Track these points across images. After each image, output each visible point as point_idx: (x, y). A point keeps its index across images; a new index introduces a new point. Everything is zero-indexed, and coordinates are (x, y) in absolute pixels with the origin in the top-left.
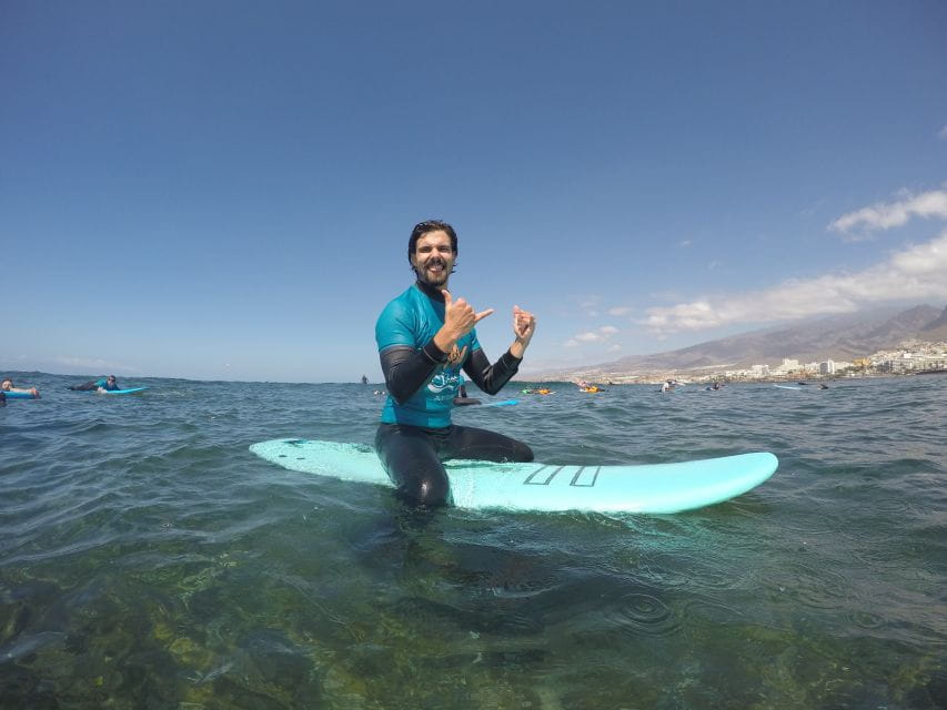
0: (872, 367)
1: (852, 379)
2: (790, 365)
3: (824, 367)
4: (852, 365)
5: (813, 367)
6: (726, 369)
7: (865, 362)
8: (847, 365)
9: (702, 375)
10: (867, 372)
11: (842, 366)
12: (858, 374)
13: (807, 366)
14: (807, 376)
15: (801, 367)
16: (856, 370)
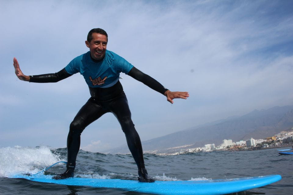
0: (279, 141)
1: (267, 148)
2: (228, 143)
3: (248, 143)
4: (266, 141)
5: (242, 143)
6: (188, 147)
7: (273, 138)
8: (262, 141)
9: (174, 152)
10: (277, 144)
11: (260, 141)
12: (271, 145)
13: (238, 143)
14: (239, 148)
15: (234, 144)
16: (269, 144)
